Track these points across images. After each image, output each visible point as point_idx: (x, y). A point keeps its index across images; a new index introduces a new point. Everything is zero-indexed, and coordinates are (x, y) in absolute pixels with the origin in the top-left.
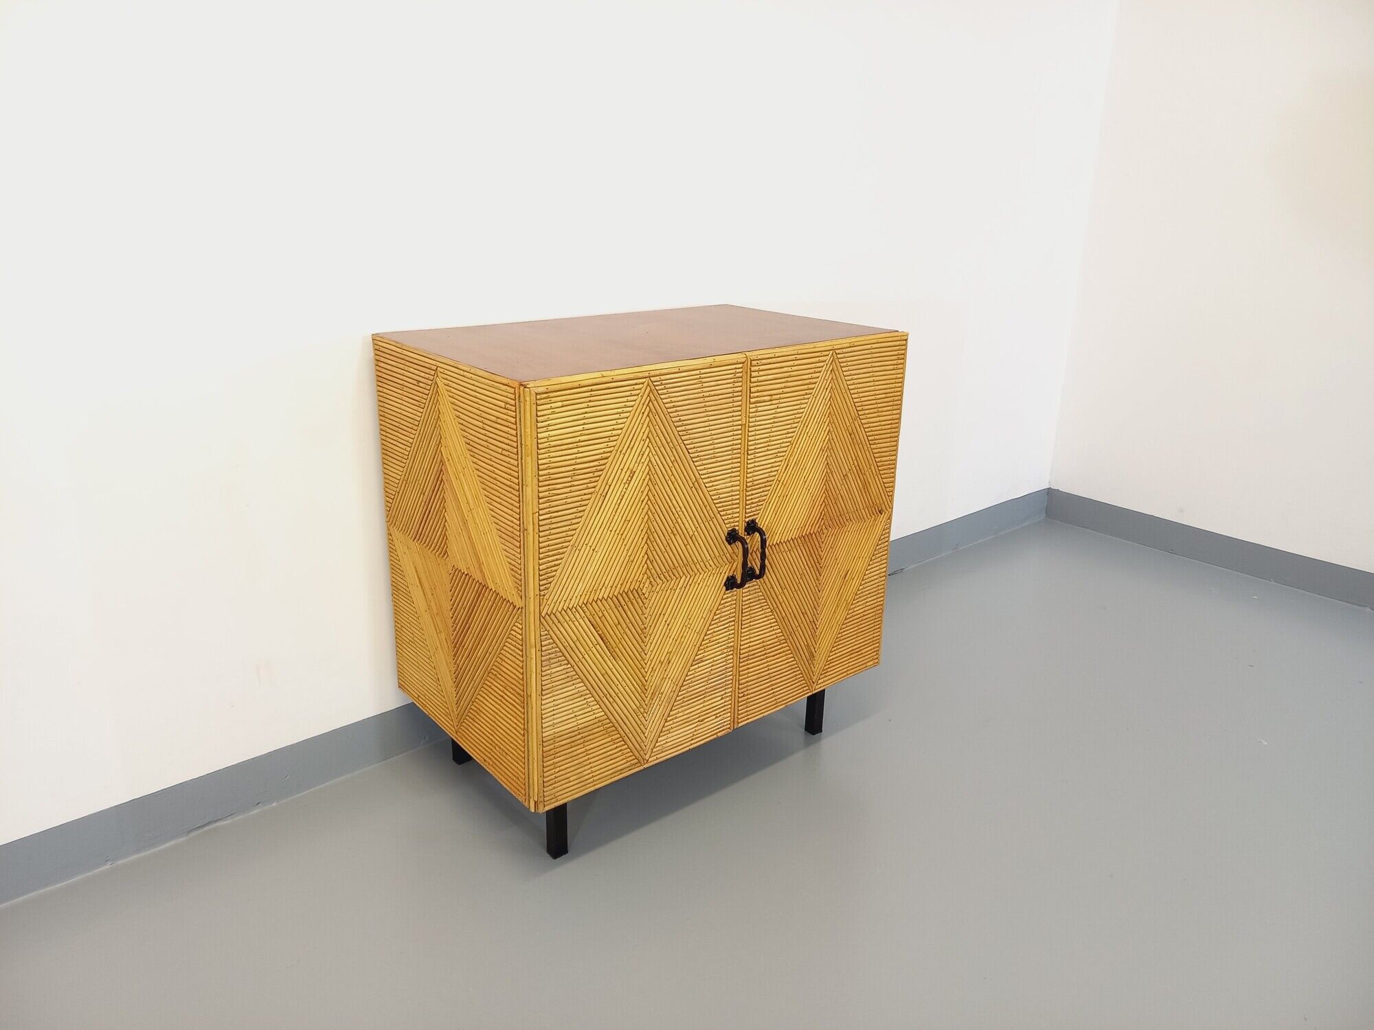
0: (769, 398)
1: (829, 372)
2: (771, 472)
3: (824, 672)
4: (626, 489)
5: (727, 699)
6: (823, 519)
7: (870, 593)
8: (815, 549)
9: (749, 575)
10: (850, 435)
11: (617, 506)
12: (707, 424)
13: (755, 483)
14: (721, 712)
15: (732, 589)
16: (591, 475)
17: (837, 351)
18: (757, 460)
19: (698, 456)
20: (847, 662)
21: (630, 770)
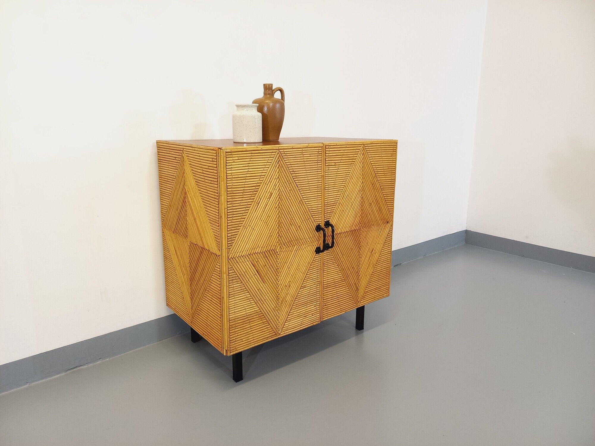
0: (334, 164)
1: (362, 155)
2: (336, 199)
3: (363, 297)
4: (269, 201)
5: (317, 307)
6: (360, 223)
7: (384, 261)
8: (357, 237)
9: (327, 247)
10: (372, 185)
11: (264, 209)
12: (306, 174)
13: (329, 203)
14: (315, 313)
15: (319, 253)
16: (252, 193)
17: (365, 145)
18: (329, 192)
19: (302, 189)
20: (374, 293)
21: (271, 338)
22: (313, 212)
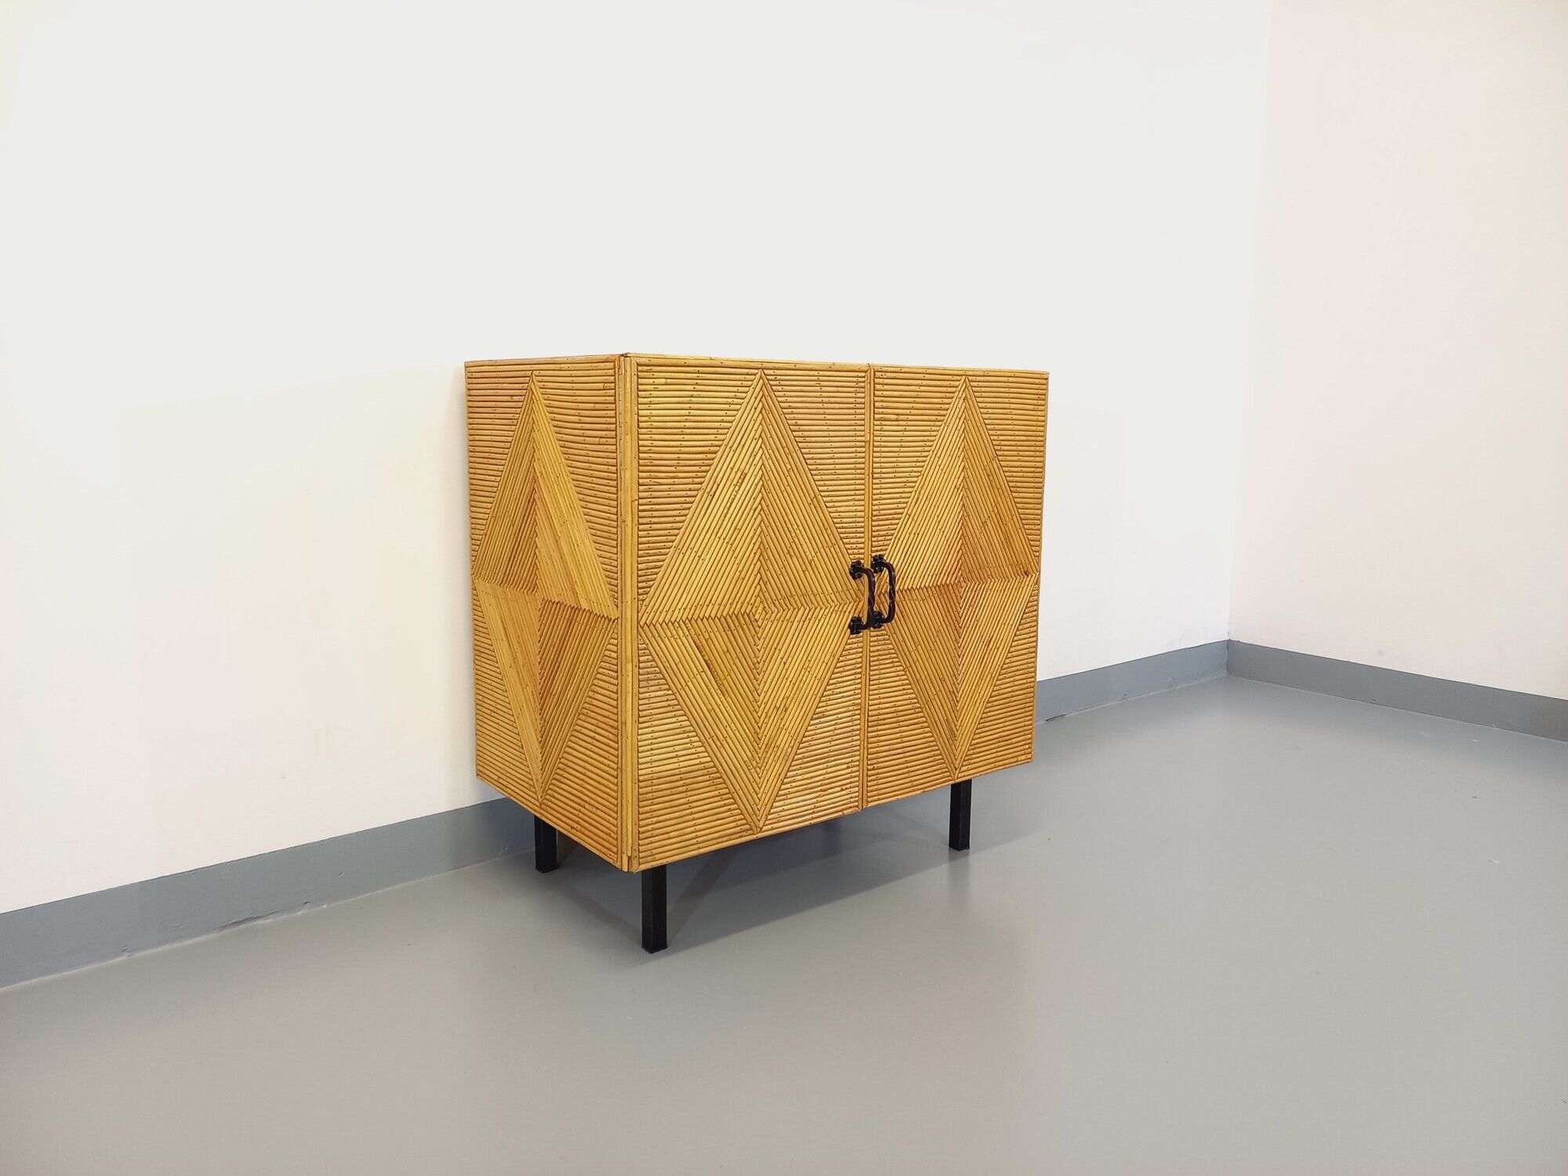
0: (895, 417)
1: (962, 400)
2: (900, 503)
3: (968, 758)
4: (737, 492)
5: (854, 769)
6: (960, 569)
7: (1018, 670)
8: (952, 603)
9: (876, 620)
10: (988, 475)
11: (726, 510)
12: (826, 433)
13: (882, 512)
14: (847, 784)
15: (858, 633)
16: (697, 468)
17: (970, 378)
18: (883, 486)
19: (816, 469)
20: (995, 750)
21: (740, 837)
22: (843, 528)
